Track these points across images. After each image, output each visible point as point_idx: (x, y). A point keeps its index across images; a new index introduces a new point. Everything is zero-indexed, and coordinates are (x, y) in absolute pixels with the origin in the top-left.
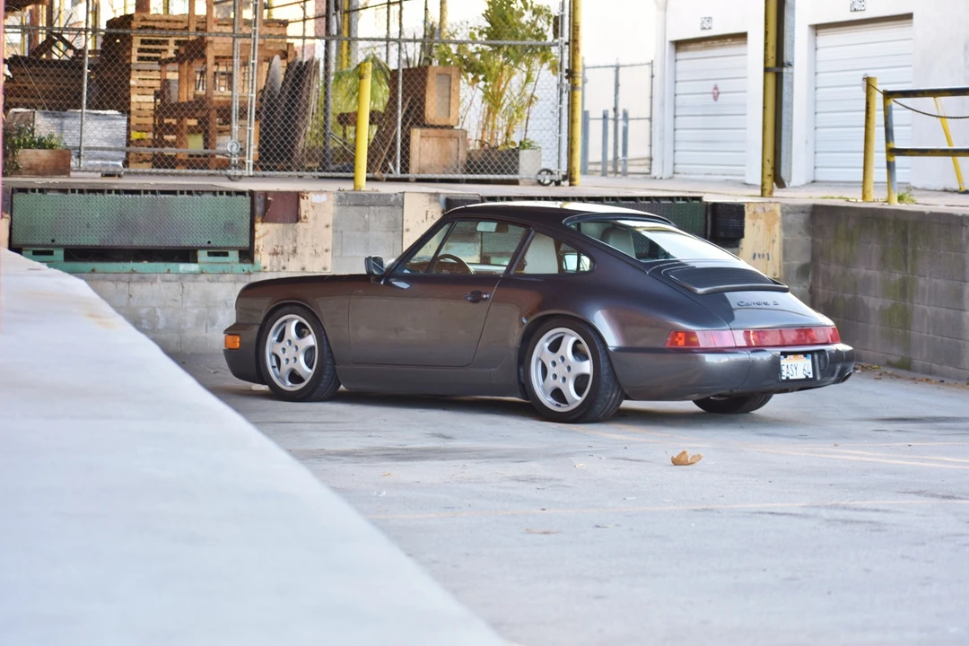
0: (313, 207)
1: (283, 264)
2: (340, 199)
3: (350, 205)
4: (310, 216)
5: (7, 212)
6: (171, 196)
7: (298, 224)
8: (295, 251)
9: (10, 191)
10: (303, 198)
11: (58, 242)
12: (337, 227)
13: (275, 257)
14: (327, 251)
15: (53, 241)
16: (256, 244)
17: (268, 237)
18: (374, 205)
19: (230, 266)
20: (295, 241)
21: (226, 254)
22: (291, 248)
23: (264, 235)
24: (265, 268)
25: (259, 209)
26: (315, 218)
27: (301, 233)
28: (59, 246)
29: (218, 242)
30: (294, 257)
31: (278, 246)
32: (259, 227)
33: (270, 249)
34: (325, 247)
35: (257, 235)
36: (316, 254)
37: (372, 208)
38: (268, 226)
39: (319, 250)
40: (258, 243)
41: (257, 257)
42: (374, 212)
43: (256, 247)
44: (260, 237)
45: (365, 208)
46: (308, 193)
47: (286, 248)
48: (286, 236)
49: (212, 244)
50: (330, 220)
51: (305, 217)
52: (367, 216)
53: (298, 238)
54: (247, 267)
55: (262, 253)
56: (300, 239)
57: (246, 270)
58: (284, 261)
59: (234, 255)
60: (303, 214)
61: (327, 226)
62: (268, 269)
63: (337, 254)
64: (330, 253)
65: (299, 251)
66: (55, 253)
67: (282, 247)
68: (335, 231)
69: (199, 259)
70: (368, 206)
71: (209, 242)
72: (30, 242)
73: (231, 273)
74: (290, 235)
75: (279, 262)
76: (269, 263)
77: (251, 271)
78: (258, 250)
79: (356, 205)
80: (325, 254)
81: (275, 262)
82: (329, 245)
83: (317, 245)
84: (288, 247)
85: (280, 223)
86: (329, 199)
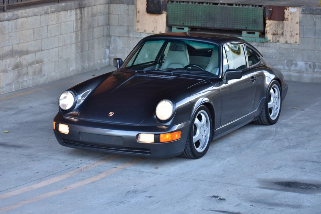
0: (291, 14)
1: (277, 39)
2: (303, 11)
3: (307, 14)
4: (290, 18)
5: (165, 11)
6: (231, 6)
7: (284, 21)
8: (283, 34)
9: (167, 2)
10: (286, 9)
11: (185, 24)
12: (301, 23)
13: (274, 36)
14: (297, 34)
15: (183, 24)
16: (266, 30)
17: (271, 27)
18: (318, 14)
19: (255, 39)
20: (283, 29)
21: (254, 33)
22: (281, 32)
23: (270, 25)
24: (270, 40)
25: (267, 14)
26: (292, 19)
27: (285, 25)
28: (186, 26)
29: (250, 28)
30: (282, 36)
31: (275, 31)
32: (268, 22)
33: (272, 32)
34: (296, 33)
35: (266, 26)
36: (292, 36)
37: (317, 15)
38: (272, 22)
39: (293, 34)
40: (267, 29)
41: (266, 35)
42: (318, 17)
43: (266, 31)
44: (268, 27)
45: (314, 15)
46: (288, 7)
47: (279, 32)
48: (279, 27)
49: (247, 28)
50: (298, 20)
51: (287, 18)
52: (315, 19)
53: (284, 28)
54: (262, 40)
55: (269, 34)
56: (285, 28)
57: (262, 41)
58: (278, 38)
59: (257, 34)
60: (286, 17)
61: (297, 23)
62: (271, 41)
63: (302, 36)
64: (298, 35)
65: (284, 33)
66: (185, 29)
67: (277, 31)
68: (300, 26)
69: (242, 35)
70: (316, 14)
71: (246, 28)
72: (174, 24)
73: (256, 42)
74: (281, 26)
75: (276, 38)
76: (271, 38)
77: (264, 41)
78: (267, 32)
79: (310, 14)
80: (296, 36)
81: (274, 38)
82: (298, 32)
83: (292, 31)
84: (280, 32)
85: (276, 20)
86: (298, 11)
